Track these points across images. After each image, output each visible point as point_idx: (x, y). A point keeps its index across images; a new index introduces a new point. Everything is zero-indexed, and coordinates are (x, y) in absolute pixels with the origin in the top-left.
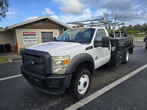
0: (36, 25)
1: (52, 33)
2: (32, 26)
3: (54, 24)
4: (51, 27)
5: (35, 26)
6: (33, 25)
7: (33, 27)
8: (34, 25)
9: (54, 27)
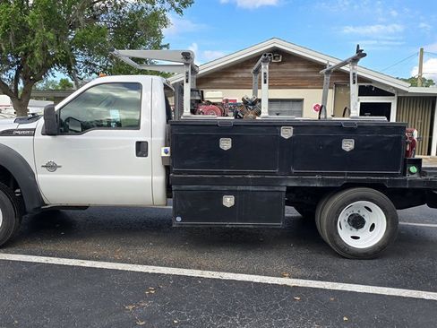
0: (240, 76)
1: (301, 101)
2: (228, 78)
3: (309, 67)
4: (297, 78)
5: (238, 78)
6: (232, 76)
7: (233, 82)
8: (235, 76)
9: (311, 78)
